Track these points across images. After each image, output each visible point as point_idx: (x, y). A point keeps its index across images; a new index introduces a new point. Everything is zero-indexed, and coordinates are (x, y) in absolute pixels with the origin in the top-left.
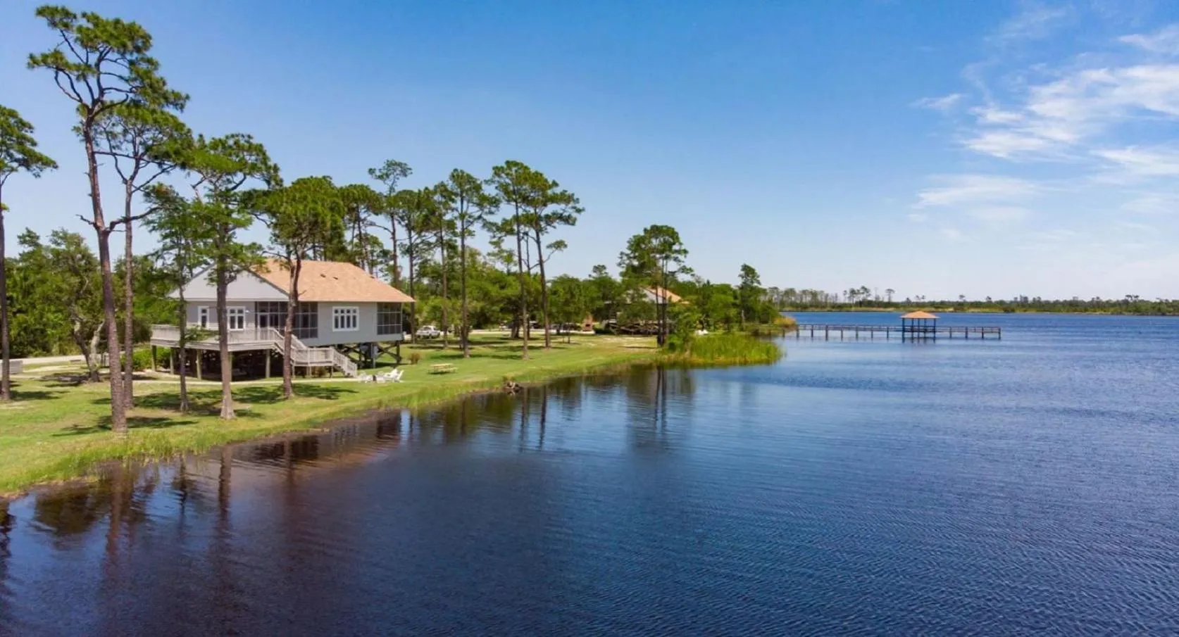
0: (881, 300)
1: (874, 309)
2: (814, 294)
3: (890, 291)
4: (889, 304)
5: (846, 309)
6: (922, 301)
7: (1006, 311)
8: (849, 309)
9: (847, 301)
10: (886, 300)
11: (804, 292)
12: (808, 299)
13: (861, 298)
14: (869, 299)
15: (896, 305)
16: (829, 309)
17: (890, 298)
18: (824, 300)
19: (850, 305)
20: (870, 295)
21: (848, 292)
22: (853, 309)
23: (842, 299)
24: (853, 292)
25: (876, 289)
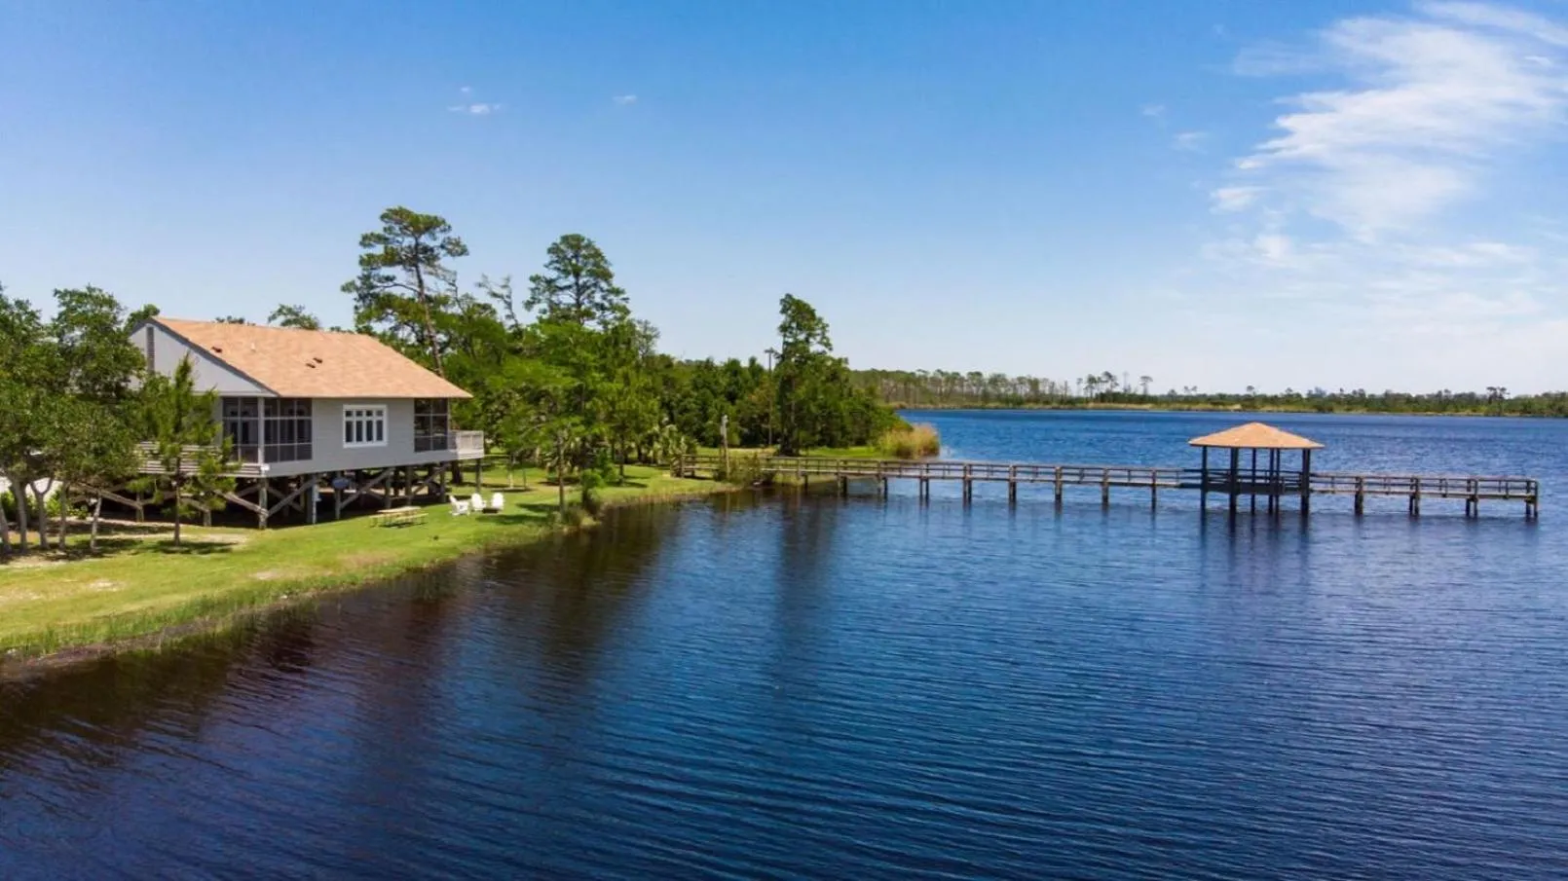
0: (1132, 391)
1: (1122, 406)
2: (1034, 383)
3: (1146, 378)
4: (1143, 399)
5: (1079, 405)
6: (1193, 393)
7: (1320, 409)
8: (1084, 405)
9: (1082, 394)
10: (1140, 392)
11: (1021, 380)
12: (1024, 390)
13: (1104, 388)
14: (1117, 390)
15: (1154, 400)
16: (1055, 405)
17: (1145, 390)
18: (1047, 392)
19: (1087, 400)
20: (1117, 384)
21: (1085, 379)
22: (1091, 405)
23: (1077, 390)
24: (1092, 380)
25: (1126, 374)
